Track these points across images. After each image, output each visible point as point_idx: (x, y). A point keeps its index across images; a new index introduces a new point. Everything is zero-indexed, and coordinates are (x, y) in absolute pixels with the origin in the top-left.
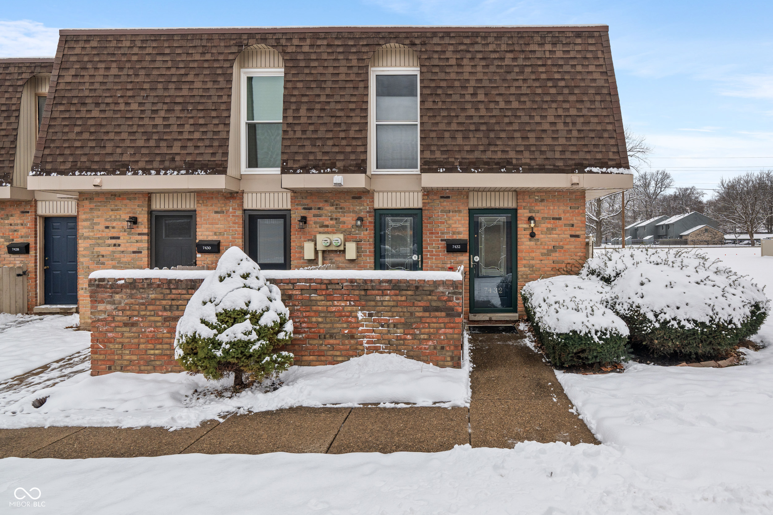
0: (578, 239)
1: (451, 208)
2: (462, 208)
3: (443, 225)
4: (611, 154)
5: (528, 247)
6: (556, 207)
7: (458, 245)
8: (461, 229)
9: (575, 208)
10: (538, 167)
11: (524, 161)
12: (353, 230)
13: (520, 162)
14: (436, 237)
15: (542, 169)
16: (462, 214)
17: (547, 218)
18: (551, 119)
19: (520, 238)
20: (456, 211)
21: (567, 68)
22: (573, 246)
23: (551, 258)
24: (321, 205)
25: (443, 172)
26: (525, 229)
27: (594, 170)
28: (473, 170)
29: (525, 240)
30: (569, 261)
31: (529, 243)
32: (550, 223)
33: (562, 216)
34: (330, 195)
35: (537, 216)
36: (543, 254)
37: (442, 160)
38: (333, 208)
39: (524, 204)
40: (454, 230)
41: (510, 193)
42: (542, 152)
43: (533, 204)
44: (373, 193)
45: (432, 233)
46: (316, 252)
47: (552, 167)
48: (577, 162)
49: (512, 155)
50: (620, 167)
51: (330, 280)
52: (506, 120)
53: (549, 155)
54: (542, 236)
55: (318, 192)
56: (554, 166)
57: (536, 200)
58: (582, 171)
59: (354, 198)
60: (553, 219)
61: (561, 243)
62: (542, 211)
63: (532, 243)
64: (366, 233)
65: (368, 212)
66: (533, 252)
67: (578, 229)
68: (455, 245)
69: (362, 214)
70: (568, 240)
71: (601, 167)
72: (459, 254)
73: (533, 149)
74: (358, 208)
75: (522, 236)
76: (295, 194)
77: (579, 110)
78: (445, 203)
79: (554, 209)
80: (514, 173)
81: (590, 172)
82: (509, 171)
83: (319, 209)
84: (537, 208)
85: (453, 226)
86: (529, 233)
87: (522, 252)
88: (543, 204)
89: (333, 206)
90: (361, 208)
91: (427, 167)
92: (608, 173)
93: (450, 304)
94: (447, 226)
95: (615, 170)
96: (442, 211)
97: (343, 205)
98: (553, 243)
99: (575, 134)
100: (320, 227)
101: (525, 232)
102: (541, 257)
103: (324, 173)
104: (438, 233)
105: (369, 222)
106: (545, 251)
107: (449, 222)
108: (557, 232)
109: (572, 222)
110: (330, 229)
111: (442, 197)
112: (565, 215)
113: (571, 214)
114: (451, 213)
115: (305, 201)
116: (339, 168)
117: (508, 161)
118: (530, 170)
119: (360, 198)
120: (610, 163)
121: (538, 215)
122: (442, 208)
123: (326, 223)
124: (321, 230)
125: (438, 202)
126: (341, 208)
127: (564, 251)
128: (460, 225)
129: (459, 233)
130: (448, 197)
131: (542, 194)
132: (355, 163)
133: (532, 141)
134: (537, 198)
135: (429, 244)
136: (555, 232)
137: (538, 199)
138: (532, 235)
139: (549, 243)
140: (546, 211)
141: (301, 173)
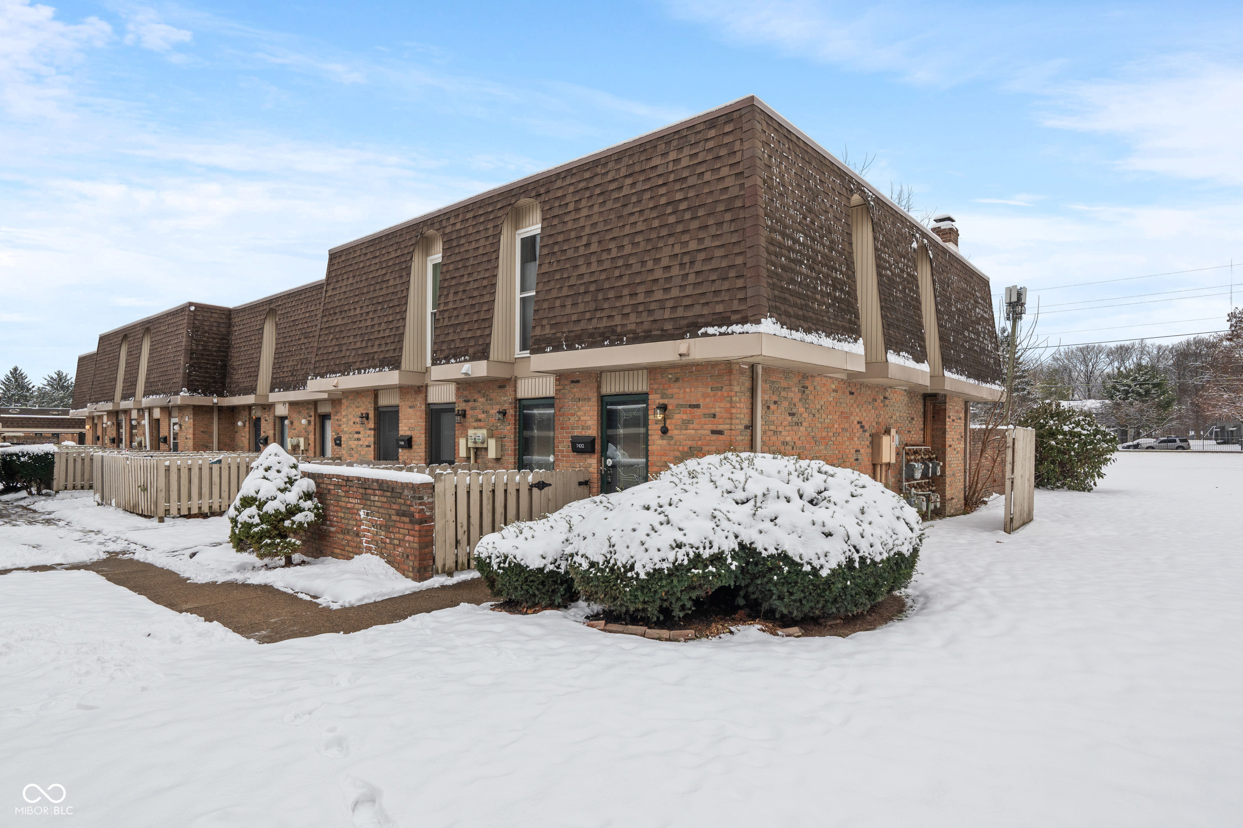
0: (721, 437)
1: (581, 395)
2: (591, 395)
3: (573, 418)
4: (736, 302)
5: (660, 448)
6: (693, 389)
7: (582, 443)
8: (589, 423)
9: (717, 389)
10: (643, 334)
11: (629, 327)
12: (499, 424)
13: (625, 329)
14: (564, 433)
15: (648, 337)
16: (590, 403)
17: (682, 406)
18: (665, 262)
19: (651, 435)
20: (585, 399)
21: (692, 181)
22: (714, 448)
24: (476, 396)
25: (551, 351)
26: (657, 422)
27: (711, 330)
28: (577, 346)
29: (656, 437)
31: (660, 442)
32: (685, 413)
33: (701, 402)
35: (671, 403)
36: (677, 459)
37: (550, 335)
38: (484, 399)
39: (655, 386)
40: (583, 424)
42: (650, 312)
43: (666, 386)
44: (515, 381)
45: (563, 428)
46: (468, 449)
47: (659, 333)
48: (690, 320)
49: (618, 320)
50: (746, 323)
52: (617, 273)
53: (658, 315)
54: (676, 432)
55: (474, 382)
56: (662, 330)
57: (670, 380)
58: (694, 335)
59: (500, 387)
60: (690, 406)
61: (700, 443)
62: (676, 396)
63: (665, 442)
64: (508, 428)
65: (511, 403)
66: (666, 455)
67: (721, 421)
68: (579, 443)
69: (506, 407)
70: (708, 438)
71: (720, 326)
72: (587, 456)
73: (641, 309)
74: (503, 398)
75: (653, 432)
76: (459, 386)
77: (700, 240)
78: (575, 390)
79: (691, 391)
80: (618, 345)
81: (706, 335)
82: (612, 344)
83: (475, 400)
84: (670, 391)
85: (583, 418)
86: (660, 429)
87: (653, 454)
88: (677, 384)
89: (484, 397)
90: (505, 399)
91: (536, 347)
92: (728, 334)
94: (577, 419)
95: (737, 328)
96: (573, 400)
97: (492, 396)
98: (690, 443)
99: (692, 278)
100: (475, 421)
101: (657, 426)
103: (460, 362)
104: (568, 429)
105: (511, 415)
106: (678, 454)
107: (580, 413)
108: (695, 426)
109: (713, 411)
110: (482, 424)
111: (573, 382)
112: (705, 400)
113: (713, 399)
114: (581, 402)
115: (466, 393)
116: (469, 356)
117: (613, 329)
118: (637, 338)
119: (504, 387)
120: (734, 317)
121: (671, 401)
122: (572, 395)
123: (480, 417)
124: (475, 424)
125: (568, 387)
126: (490, 400)
128: (589, 418)
129: (588, 428)
130: (578, 382)
131: (676, 371)
133: (641, 298)
134: (670, 376)
135: (560, 441)
136: (691, 426)
137: (671, 378)
138: (665, 431)
139: (684, 442)
140: (681, 396)
141: (444, 364)
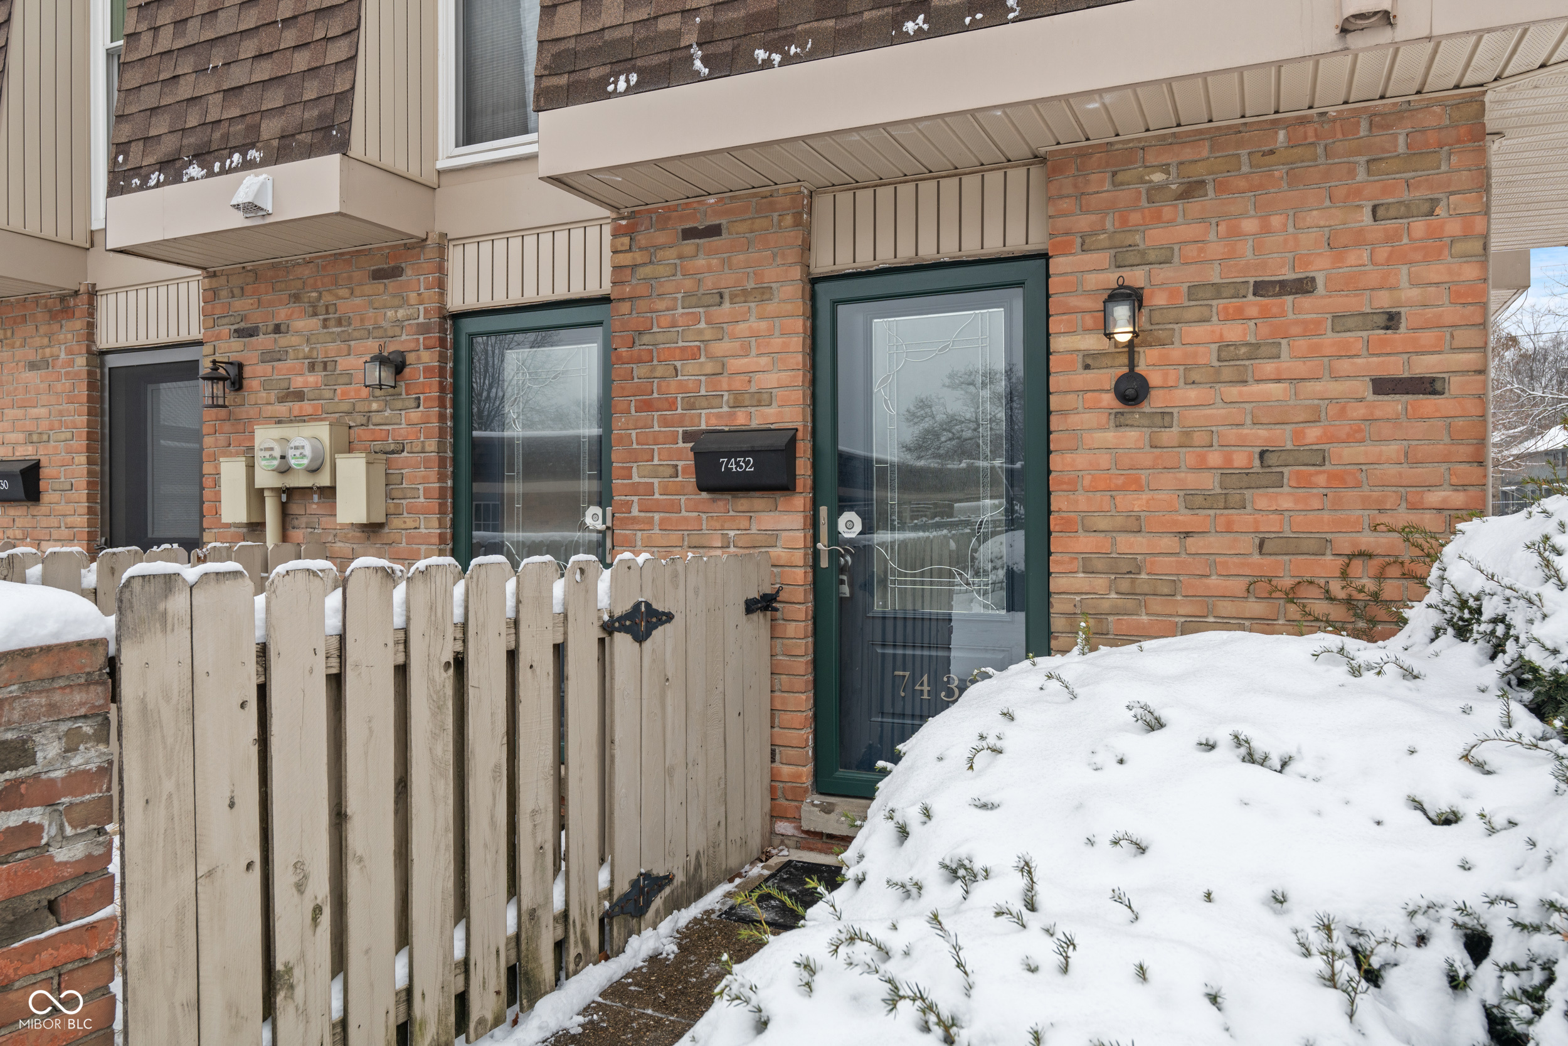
0: (1428, 403)
1: (727, 280)
2: (771, 273)
3: (691, 367)
5: (1104, 460)
6: (1276, 221)
7: (744, 453)
8: (769, 380)
9: (1407, 211)
12: (375, 406)
14: (665, 422)
16: (771, 307)
17: (1217, 290)
19: (1064, 413)
20: (744, 294)
22: (1392, 450)
23: (1243, 519)
24: (282, 314)
25: (629, 90)
26: (1090, 361)
28: (760, 53)
29: (1088, 419)
30: (1367, 540)
31: (1110, 437)
32: (1239, 316)
33: (1320, 269)
34: (306, 272)
35: (1164, 283)
36: (1193, 500)
38: (314, 323)
39: (1083, 222)
40: (738, 383)
41: (1017, 176)
43: (1135, 218)
44: (442, 249)
45: (647, 406)
46: (256, 496)
54: (1192, 394)
55: (274, 266)
57: (1154, 192)
59: (379, 275)
60: (1260, 288)
61: (1313, 434)
62: (1191, 251)
63: (1132, 437)
64: (415, 415)
65: (424, 329)
66: (1134, 485)
67: (1427, 338)
68: (730, 454)
69: (404, 341)
70: (1360, 411)
72: (758, 501)
74: (390, 313)
75: (1071, 400)
76: (215, 283)
78: (701, 262)
79: (1266, 230)
83: (277, 329)
84: (1157, 236)
85: (736, 364)
86: (1110, 384)
87: (1072, 487)
88: (1194, 206)
89: (315, 314)
90: (401, 313)
91: (563, 78)
94: (709, 368)
96: (692, 298)
97: (345, 307)
98: (1262, 435)
100: (282, 400)
101: (1091, 374)
102: (1186, 519)
103: (224, 171)
104: (672, 406)
105: (426, 369)
106: (1209, 482)
107: (720, 348)
108: (1287, 364)
109: (1384, 301)
110: (307, 407)
111: (689, 234)
112: (1340, 258)
113: (1382, 253)
114: (727, 305)
115: (241, 305)
116: (266, 147)
119: (395, 272)
121: (1162, 274)
122: (689, 284)
123: (298, 382)
124: (282, 409)
125: (670, 254)
126: (339, 322)
127: (1332, 476)
128: (764, 361)
129: (762, 399)
130: (714, 231)
131: (1188, 153)
132: (316, 113)
134: (1158, 177)
135: (634, 457)
136: (1268, 368)
137: (1162, 187)
138: (1132, 391)
139: (1231, 434)
140: (1216, 249)
141: (158, 185)
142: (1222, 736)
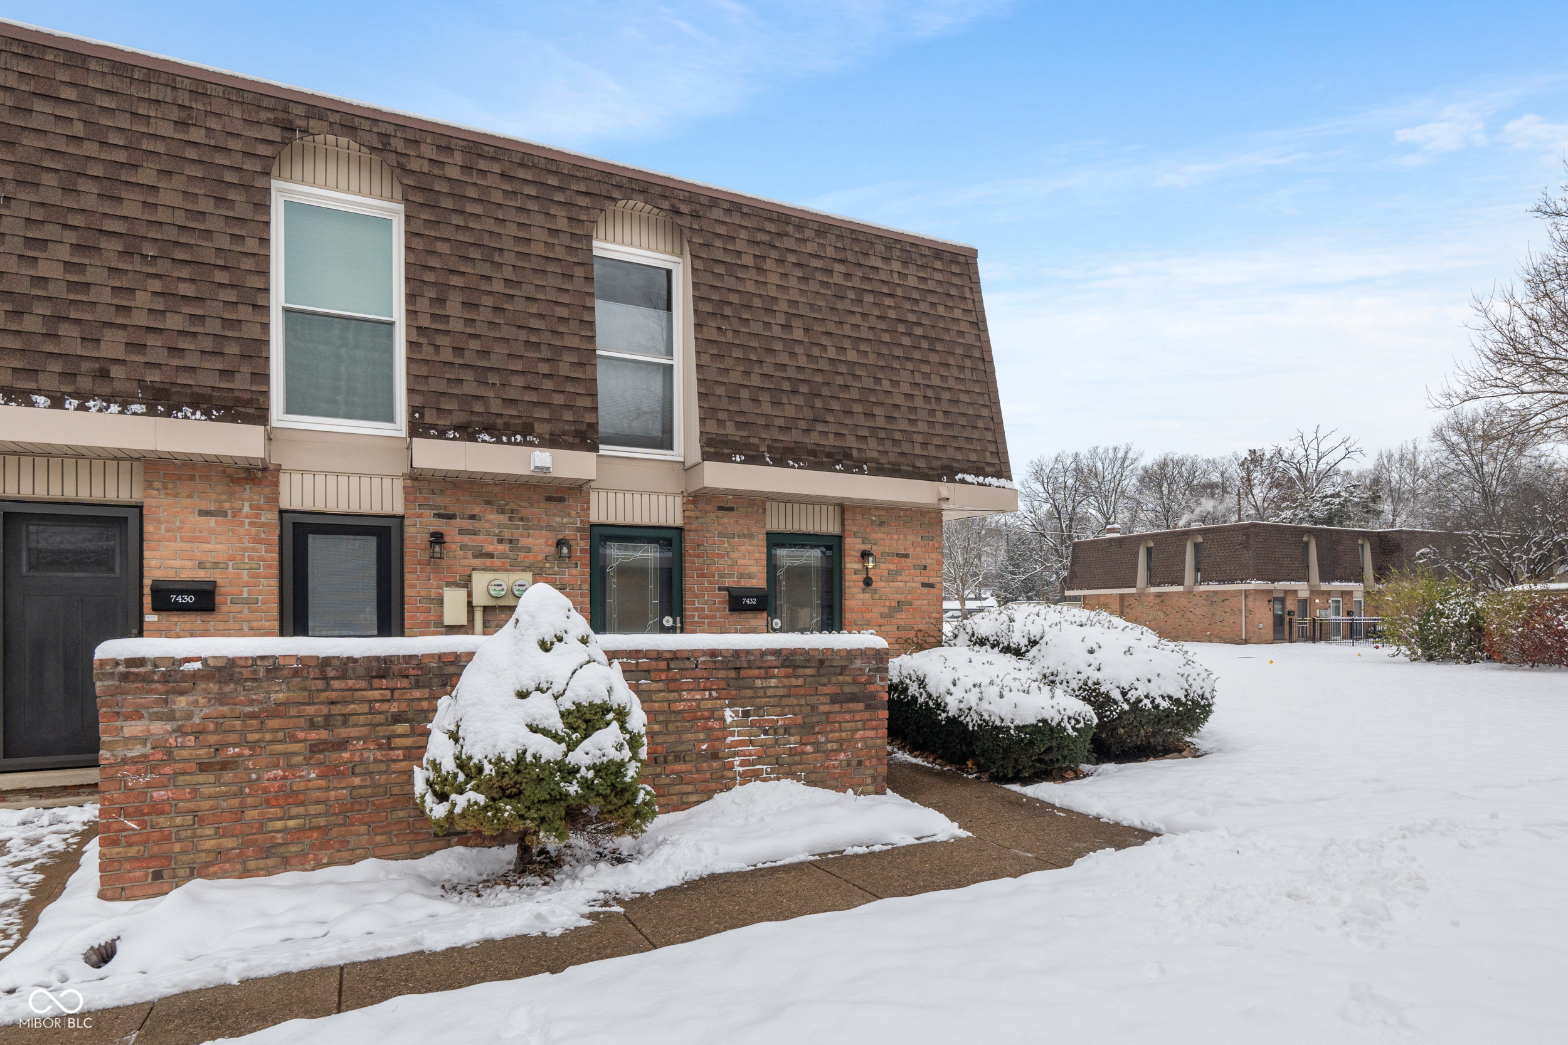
0: (932, 590)
1: (737, 529)
2: (754, 529)
3: (721, 561)
4: (988, 454)
5: (860, 603)
6: (901, 537)
7: (752, 597)
8: (754, 569)
9: (928, 538)
10: (889, 466)
11: (869, 454)
12: (548, 565)
13: (863, 455)
14: (710, 582)
15: (895, 471)
16: (755, 542)
17: (888, 554)
18: (905, 388)
19: (849, 588)
20: (744, 536)
21: (924, 307)
22: (925, 602)
23: (894, 621)
24: (476, 510)
25: (741, 462)
26: (856, 572)
27: (969, 478)
28: (791, 463)
29: (856, 590)
30: (921, 627)
31: (861, 596)
32: (893, 562)
33: (910, 551)
34: (497, 490)
35: (876, 549)
36: (882, 615)
37: (738, 439)
38: (503, 518)
39: (855, 528)
40: (741, 570)
41: (832, 508)
42: (895, 442)
43: (868, 529)
44: (589, 493)
45: (703, 575)
46: (471, 609)
47: (910, 468)
48: (945, 463)
49: (851, 442)
50: (1002, 477)
51: (674, 652)
52: (840, 380)
53: (906, 448)
54: (882, 584)
56: (914, 467)
57: (872, 521)
58: (952, 480)
59: (549, 499)
60: (898, 555)
61: (909, 597)
62: (882, 542)
63: (867, 596)
64: (575, 571)
65: (578, 530)
66: (867, 611)
67: (932, 573)
68: (747, 597)
69: (567, 533)
70: (919, 591)
71: (977, 475)
72: (750, 615)
73: (882, 435)
74: (558, 520)
75: (852, 584)
76: (416, 484)
77: (944, 378)
78: (726, 520)
79: (899, 539)
80: (856, 473)
81: (963, 481)
82: (847, 470)
83: (472, 517)
84: (874, 536)
85: (740, 562)
86: (862, 580)
87: (852, 611)
88: (883, 529)
89: (503, 512)
90: (565, 520)
91: (712, 450)
92: (986, 485)
93: (872, 688)
94: (729, 562)
95: (993, 481)
96: (720, 534)
97: (525, 512)
98: (898, 597)
99: (940, 417)
100: (475, 557)
101: (857, 576)
102: (881, 621)
103: (509, 443)
104: (713, 576)
105: (581, 550)
106: (886, 610)
107: (734, 555)
108: (904, 577)
109: (924, 562)
110: (497, 562)
111: (720, 508)
112: (915, 549)
113: (923, 549)
114: (736, 539)
115: (439, 500)
116: (539, 436)
117: (845, 452)
118: (878, 470)
119: (561, 500)
120: (988, 469)
122: (720, 528)
123: (490, 548)
124: (478, 562)
125: (713, 516)
126: (522, 519)
127: (914, 609)
128: (752, 562)
129: (750, 576)
130: (731, 509)
131: (881, 513)
132: (573, 428)
133: (881, 422)
134: (874, 518)
135: (697, 596)
136: (900, 578)
137: (875, 521)
138: (868, 582)
139: (891, 596)
140: (888, 542)
141: (454, 439)
142: (985, 662)
